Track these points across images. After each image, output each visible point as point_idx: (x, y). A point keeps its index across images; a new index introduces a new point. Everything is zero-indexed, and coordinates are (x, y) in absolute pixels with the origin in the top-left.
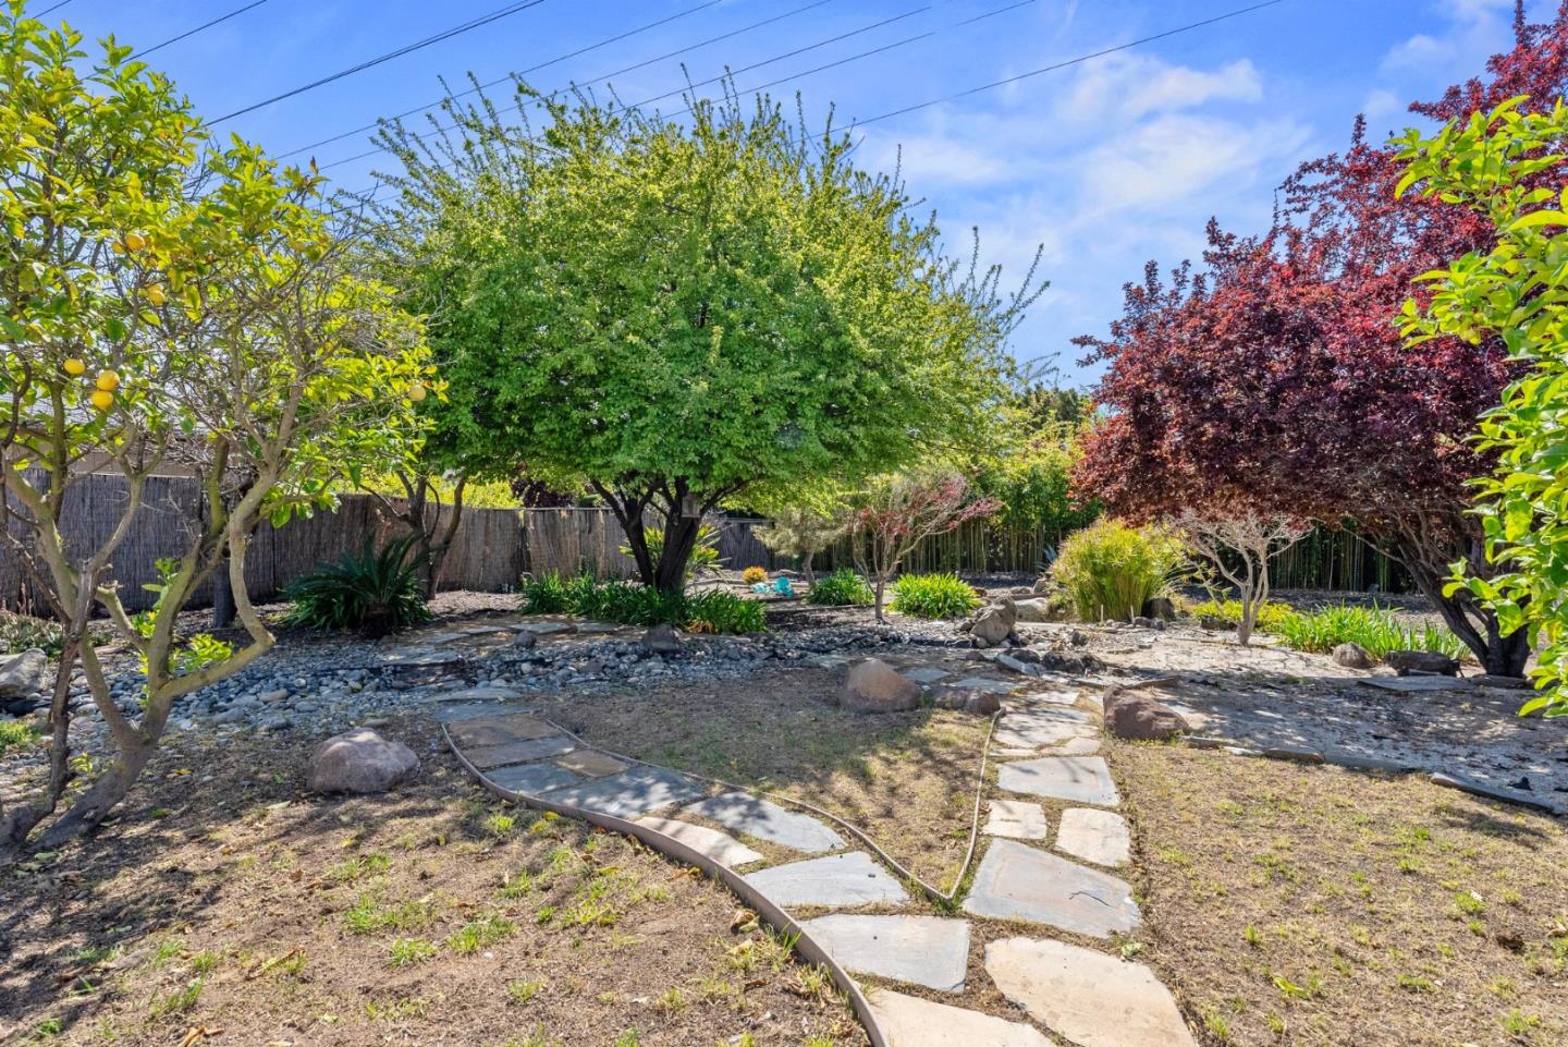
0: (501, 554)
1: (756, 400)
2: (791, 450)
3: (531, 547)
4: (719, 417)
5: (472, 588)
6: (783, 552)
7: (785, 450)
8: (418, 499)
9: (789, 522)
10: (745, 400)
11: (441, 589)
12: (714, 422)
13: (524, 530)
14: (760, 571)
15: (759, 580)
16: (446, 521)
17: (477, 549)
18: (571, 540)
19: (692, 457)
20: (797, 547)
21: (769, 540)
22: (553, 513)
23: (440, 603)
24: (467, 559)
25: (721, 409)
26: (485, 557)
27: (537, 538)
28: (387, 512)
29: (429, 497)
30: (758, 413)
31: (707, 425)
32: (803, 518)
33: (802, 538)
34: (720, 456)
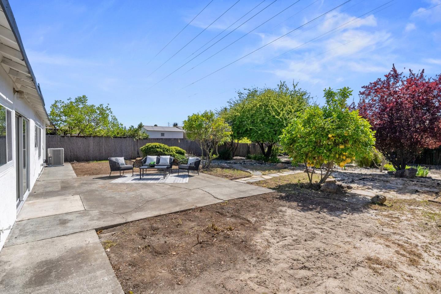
0: (245, 150)
3: (251, 150)
5: (240, 156)
8: (232, 142)
11: (235, 156)
13: (249, 147)
16: (236, 145)
17: (241, 150)
23: (235, 158)
24: (240, 152)
26: (243, 151)
28: (228, 144)
29: (234, 142)
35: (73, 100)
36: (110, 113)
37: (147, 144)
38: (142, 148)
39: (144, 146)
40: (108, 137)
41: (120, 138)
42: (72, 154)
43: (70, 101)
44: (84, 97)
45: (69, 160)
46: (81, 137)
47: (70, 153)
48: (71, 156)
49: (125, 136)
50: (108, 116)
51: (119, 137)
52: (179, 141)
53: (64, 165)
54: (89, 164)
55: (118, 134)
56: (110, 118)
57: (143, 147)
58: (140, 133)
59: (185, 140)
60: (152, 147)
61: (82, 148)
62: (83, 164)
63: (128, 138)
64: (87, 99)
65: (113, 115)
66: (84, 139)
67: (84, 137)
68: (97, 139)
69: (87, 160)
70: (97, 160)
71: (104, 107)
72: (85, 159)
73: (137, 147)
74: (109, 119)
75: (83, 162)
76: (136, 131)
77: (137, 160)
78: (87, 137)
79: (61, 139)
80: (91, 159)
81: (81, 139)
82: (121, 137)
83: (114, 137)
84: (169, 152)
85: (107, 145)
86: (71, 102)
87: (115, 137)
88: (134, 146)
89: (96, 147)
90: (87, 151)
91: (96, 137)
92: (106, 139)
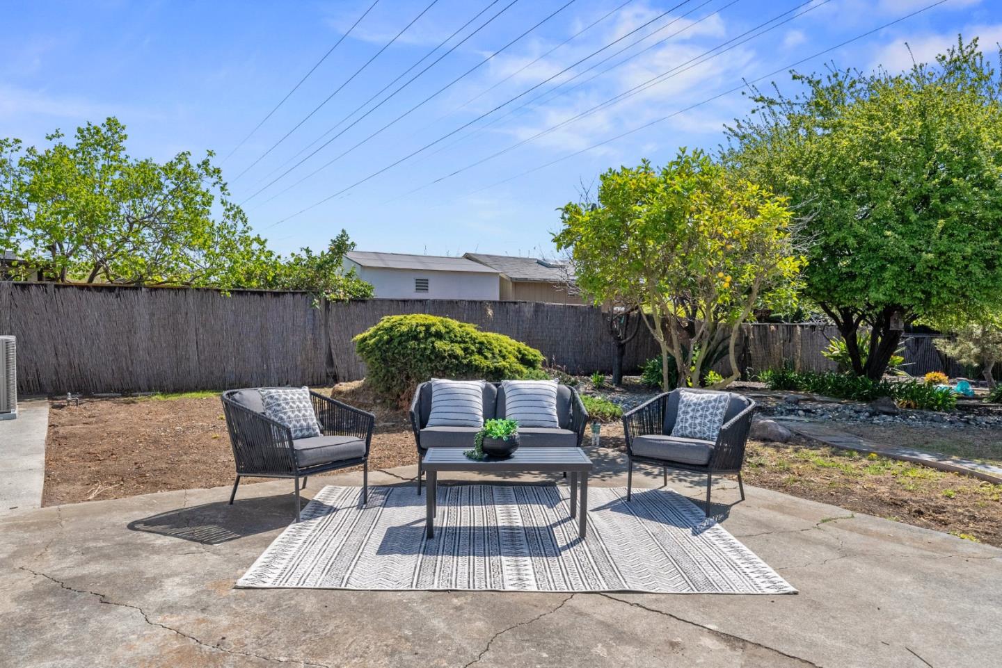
1: (964, 258)
2: (991, 288)
3: (752, 350)
4: (937, 269)
6: (963, 360)
7: (986, 287)
8: (692, 317)
9: (969, 336)
10: (957, 258)
12: (934, 273)
13: (747, 338)
14: (942, 376)
15: (940, 382)
18: (777, 347)
19: (919, 295)
20: (977, 357)
21: (950, 350)
22: (765, 327)
25: (939, 265)
27: (755, 345)
30: (967, 266)
31: (929, 275)
32: (984, 333)
33: (983, 350)
34: (938, 293)
35: (71, 142)
36: (216, 192)
37: (386, 322)
38: (364, 340)
39: (372, 330)
40: (211, 292)
41: (257, 297)
42: (63, 361)
43: (56, 141)
44: (112, 124)
45: (49, 389)
46: (99, 288)
47: (54, 361)
48: (57, 373)
49: (278, 289)
50: (209, 203)
51: (253, 293)
52: (490, 312)
53: (14, 417)
54: (133, 408)
55: (249, 279)
56: (216, 214)
57: (366, 334)
58: (338, 274)
59: (512, 307)
60: (413, 335)
61: (103, 337)
62: (102, 407)
63: (289, 298)
64: (123, 133)
65: (229, 199)
66: (111, 298)
67: (110, 289)
68: (165, 298)
69: (125, 389)
70: (165, 391)
71: (194, 161)
72: (117, 384)
73: (327, 334)
74: (211, 218)
75: (108, 399)
76: (320, 267)
77: (340, 393)
78: (126, 288)
79: (16, 295)
80: (143, 383)
81: (99, 297)
82: (261, 294)
83: (232, 292)
84: (490, 355)
85: (204, 326)
86: (61, 150)
87: (239, 292)
88: (314, 329)
89: (162, 331)
90: (123, 349)
91: (160, 292)
92: (202, 298)
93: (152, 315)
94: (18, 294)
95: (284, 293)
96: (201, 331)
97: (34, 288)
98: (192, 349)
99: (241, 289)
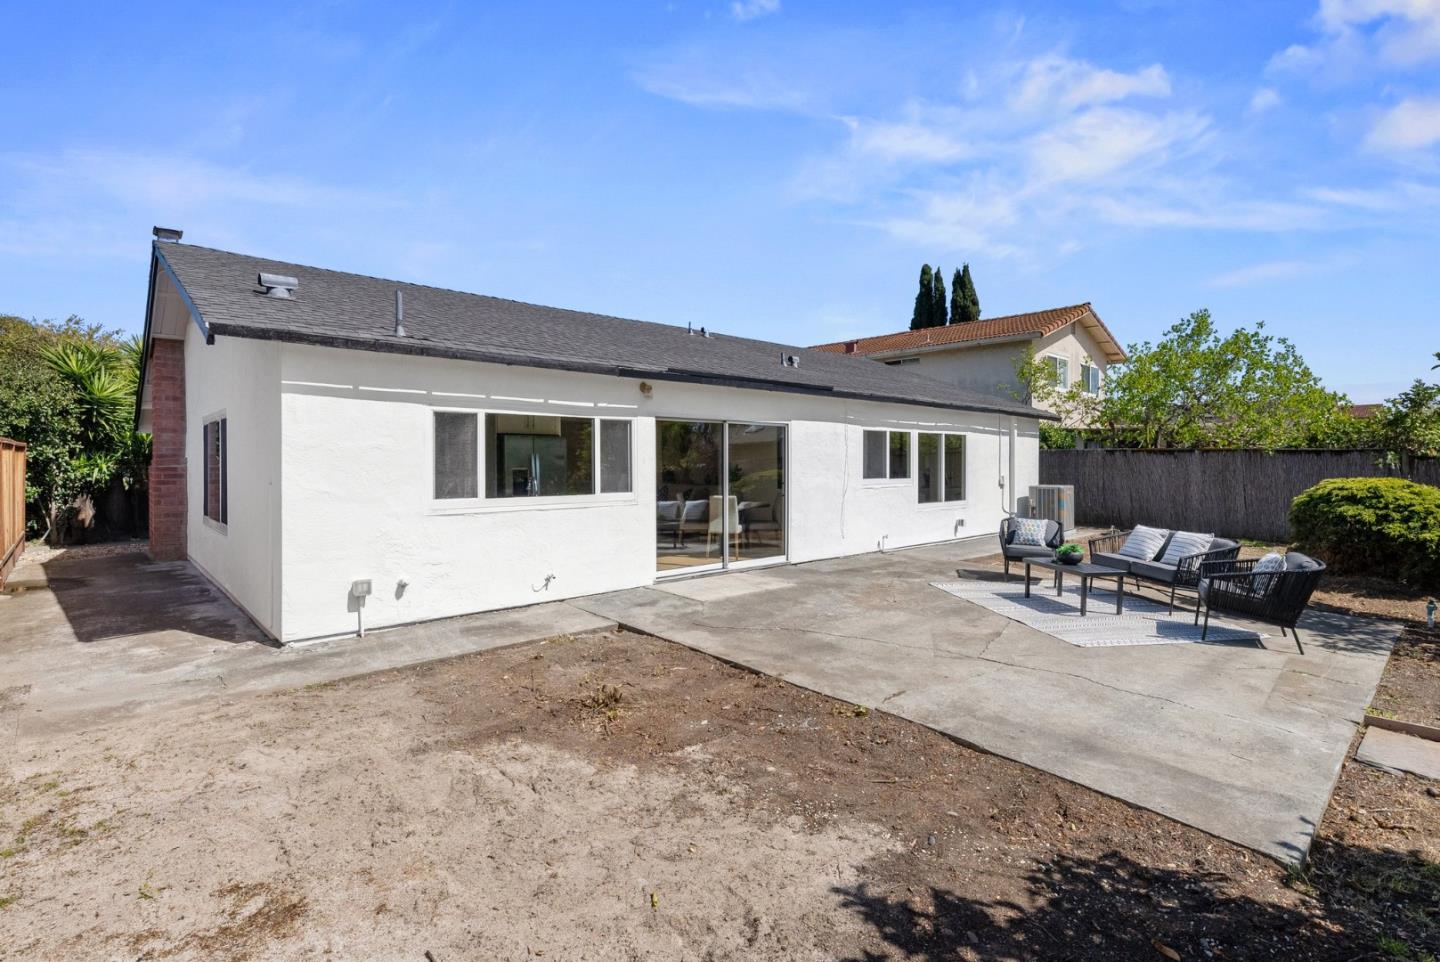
51: (1308, 452)
66: (1171, 459)
67: (1170, 452)
68: (1215, 459)
83: (1281, 452)
87: (1291, 451)
89: (1212, 486)
90: (1181, 499)
91: (1211, 453)
92: (1250, 457)
93: (1204, 472)
94: (1109, 458)
95: (1348, 451)
96: (1249, 486)
97: (1118, 453)
98: (1240, 502)
99: (1293, 449)
